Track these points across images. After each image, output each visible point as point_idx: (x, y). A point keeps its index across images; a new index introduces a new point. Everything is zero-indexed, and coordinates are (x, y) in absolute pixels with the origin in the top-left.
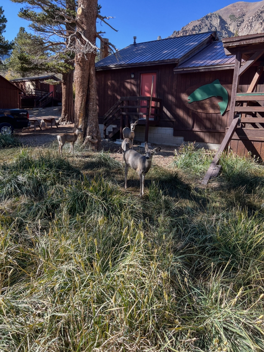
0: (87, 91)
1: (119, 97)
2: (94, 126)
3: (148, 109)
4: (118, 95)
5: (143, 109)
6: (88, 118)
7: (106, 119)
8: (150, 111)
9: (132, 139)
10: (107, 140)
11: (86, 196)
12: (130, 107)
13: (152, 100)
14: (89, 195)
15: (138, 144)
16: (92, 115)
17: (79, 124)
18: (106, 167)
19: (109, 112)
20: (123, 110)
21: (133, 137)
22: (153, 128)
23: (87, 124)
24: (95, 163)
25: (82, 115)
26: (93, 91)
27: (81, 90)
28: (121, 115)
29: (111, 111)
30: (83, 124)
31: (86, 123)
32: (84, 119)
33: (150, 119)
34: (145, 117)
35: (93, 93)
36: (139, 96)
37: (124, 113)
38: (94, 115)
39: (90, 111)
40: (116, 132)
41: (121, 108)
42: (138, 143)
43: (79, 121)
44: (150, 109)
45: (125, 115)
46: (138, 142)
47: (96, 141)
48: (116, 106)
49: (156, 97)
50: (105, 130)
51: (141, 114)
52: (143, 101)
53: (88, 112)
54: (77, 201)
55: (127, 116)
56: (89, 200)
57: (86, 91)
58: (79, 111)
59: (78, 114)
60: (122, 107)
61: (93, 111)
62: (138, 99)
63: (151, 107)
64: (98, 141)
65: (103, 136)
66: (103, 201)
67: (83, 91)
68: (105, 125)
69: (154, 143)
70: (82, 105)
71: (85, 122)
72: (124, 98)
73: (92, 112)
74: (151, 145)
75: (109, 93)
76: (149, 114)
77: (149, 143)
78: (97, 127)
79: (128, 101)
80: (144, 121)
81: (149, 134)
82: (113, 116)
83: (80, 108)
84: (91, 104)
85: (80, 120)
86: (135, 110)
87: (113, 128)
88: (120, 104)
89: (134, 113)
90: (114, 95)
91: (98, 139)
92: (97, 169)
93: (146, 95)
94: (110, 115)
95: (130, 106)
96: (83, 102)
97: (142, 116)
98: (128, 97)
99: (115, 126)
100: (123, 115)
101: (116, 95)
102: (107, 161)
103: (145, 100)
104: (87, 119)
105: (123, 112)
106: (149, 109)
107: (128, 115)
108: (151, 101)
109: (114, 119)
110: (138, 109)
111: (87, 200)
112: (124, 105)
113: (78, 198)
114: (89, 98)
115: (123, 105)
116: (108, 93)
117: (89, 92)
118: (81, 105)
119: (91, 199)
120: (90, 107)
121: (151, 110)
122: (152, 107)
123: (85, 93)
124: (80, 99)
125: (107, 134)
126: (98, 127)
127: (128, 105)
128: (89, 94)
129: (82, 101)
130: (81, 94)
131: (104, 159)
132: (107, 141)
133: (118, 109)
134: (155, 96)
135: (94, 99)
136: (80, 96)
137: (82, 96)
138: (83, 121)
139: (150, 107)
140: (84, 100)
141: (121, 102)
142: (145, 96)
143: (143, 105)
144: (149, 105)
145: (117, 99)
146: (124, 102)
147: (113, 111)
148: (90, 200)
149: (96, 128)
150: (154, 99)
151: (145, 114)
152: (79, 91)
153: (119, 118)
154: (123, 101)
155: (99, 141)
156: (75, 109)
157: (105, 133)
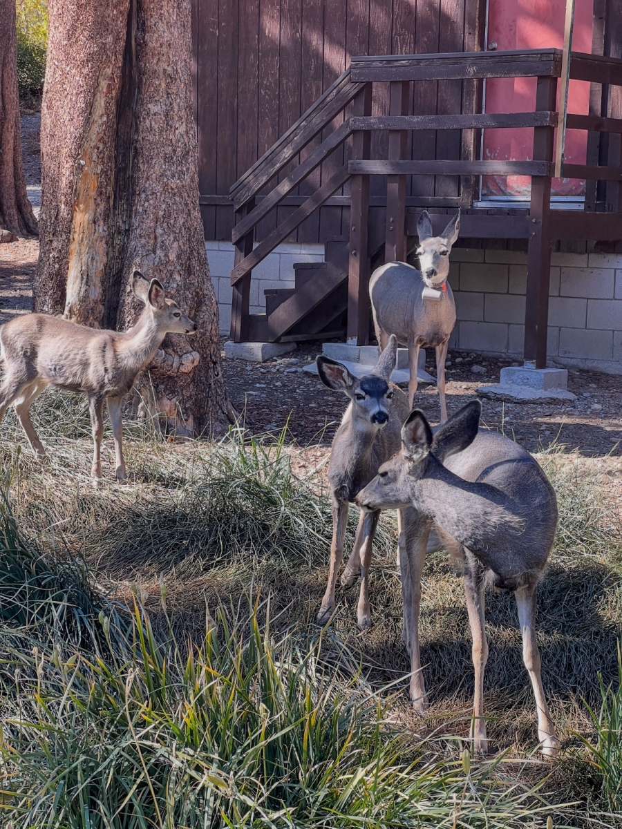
0: (129, 25)
1: (336, 59)
2: (172, 257)
3: (546, 133)
4: (334, 41)
5: (503, 134)
6: (131, 205)
7: (251, 205)
8: (559, 150)
9: (440, 341)
10: (256, 348)
11: (151, 773)
12: (416, 121)
13: (574, 75)
14: (176, 763)
15: (478, 377)
16: (159, 188)
17: (74, 247)
18: (267, 545)
19: (270, 161)
20: (369, 142)
21: (447, 328)
22: (580, 260)
23: (123, 249)
24: (184, 516)
25: (93, 184)
26: (169, 25)
27: (89, 17)
28: (353, 176)
29: (287, 153)
30: (101, 247)
31: (118, 241)
32: (106, 216)
33: (560, 204)
34: (521, 190)
35: (167, 36)
36: (476, 49)
37: (376, 167)
38: (174, 183)
39: (148, 161)
40: (319, 291)
41: (354, 132)
42: (476, 368)
43: (69, 231)
44: (561, 131)
45: (384, 179)
46: (479, 360)
47: (190, 361)
48: (317, 121)
49: (601, 53)
50: (243, 284)
51: (496, 166)
52: (502, 82)
53: (136, 167)
54: (84, 808)
55: (394, 187)
56: (171, 802)
57: (121, 24)
58: (75, 157)
59: (64, 183)
60: (363, 126)
61: (168, 159)
62: (472, 70)
63: (562, 118)
64: (203, 358)
65: (228, 321)
66: (276, 807)
67: (101, 26)
68: (244, 245)
69: (589, 365)
70: (96, 116)
71: (111, 236)
72: (377, 61)
73: (158, 166)
74: (571, 378)
75: (272, 27)
76: (551, 168)
77: (557, 364)
78: (192, 264)
79: (406, 84)
80: (515, 213)
81: (553, 305)
82: (301, 187)
83: (81, 141)
84: (154, 108)
85: (81, 218)
86: (449, 145)
87: (300, 269)
88: (344, 105)
89: (445, 164)
90: (302, 45)
91: (202, 349)
92: (201, 563)
93: (524, 41)
94: (276, 178)
95: (416, 119)
96: (101, 102)
97: (498, 185)
98: (404, 56)
99: (311, 254)
100: (367, 177)
101: (315, 40)
102: (273, 502)
103: (526, 72)
104: (130, 213)
105: (367, 156)
106: (551, 131)
107: (401, 178)
108: (562, 81)
109: (308, 206)
110: (470, 136)
111: (162, 804)
112: (375, 110)
113: (94, 790)
114: (142, 73)
115: (368, 112)
116: (260, 30)
117: (143, 27)
118: (88, 121)
119: (185, 796)
120: (151, 129)
121: (567, 139)
122: (574, 122)
123: (117, 40)
124: (77, 78)
125: (257, 307)
126: (203, 263)
127: (404, 113)
128: (142, 45)
129: (93, 90)
130: (84, 48)
131: (252, 489)
132: (259, 356)
133: (332, 141)
134: (589, 43)
135: (171, 78)
136: (82, 56)
137: (96, 60)
138: (101, 228)
139: (555, 119)
140: (104, 84)
141: (350, 89)
142: (519, 47)
143: (504, 106)
144: (553, 106)
145: (325, 71)
146: (379, 91)
147: (297, 153)
148: (179, 804)
149: (189, 271)
150: (583, 67)
151: (521, 168)
152: (74, 28)
153: (341, 198)
154: (368, 87)
155: (209, 362)
156: (45, 147)
157: (241, 305)
